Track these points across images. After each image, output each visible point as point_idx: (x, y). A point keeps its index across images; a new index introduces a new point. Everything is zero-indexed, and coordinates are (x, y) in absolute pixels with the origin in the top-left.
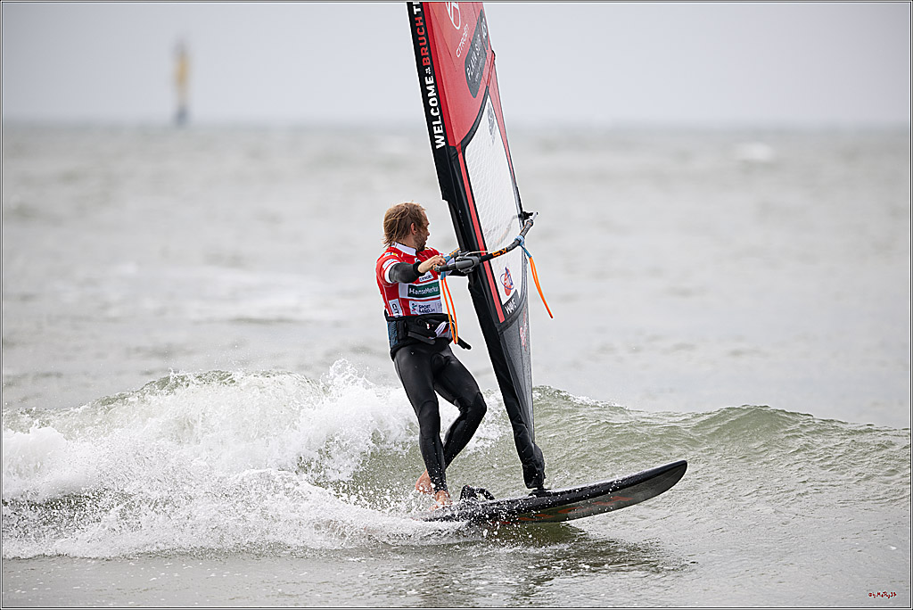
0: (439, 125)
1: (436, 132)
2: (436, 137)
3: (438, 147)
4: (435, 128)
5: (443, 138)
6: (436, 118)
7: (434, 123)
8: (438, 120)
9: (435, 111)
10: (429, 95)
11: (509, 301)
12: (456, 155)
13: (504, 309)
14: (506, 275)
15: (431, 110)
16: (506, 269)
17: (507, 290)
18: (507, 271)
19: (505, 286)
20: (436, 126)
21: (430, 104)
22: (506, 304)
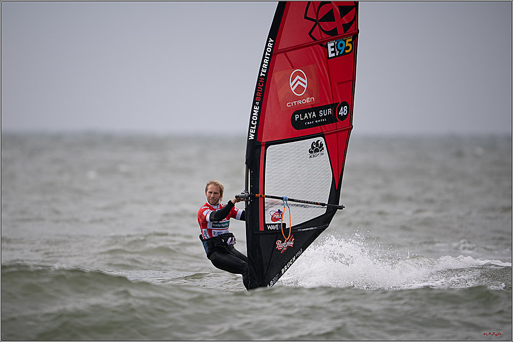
0: (254, 129)
1: (251, 132)
2: (250, 134)
3: (250, 139)
5: (253, 136)
6: (253, 126)
7: (251, 127)
9: (254, 122)
10: (254, 114)
11: (273, 224)
12: (259, 147)
13: (265, 225)
14: (277, 212)
15: (253, 121)
16: (279, 210)
17: (273, 219)
18: (279, 211)
19: (272, 216)
20: (252, 129)
21: (253, 119)
22: (269, 225)
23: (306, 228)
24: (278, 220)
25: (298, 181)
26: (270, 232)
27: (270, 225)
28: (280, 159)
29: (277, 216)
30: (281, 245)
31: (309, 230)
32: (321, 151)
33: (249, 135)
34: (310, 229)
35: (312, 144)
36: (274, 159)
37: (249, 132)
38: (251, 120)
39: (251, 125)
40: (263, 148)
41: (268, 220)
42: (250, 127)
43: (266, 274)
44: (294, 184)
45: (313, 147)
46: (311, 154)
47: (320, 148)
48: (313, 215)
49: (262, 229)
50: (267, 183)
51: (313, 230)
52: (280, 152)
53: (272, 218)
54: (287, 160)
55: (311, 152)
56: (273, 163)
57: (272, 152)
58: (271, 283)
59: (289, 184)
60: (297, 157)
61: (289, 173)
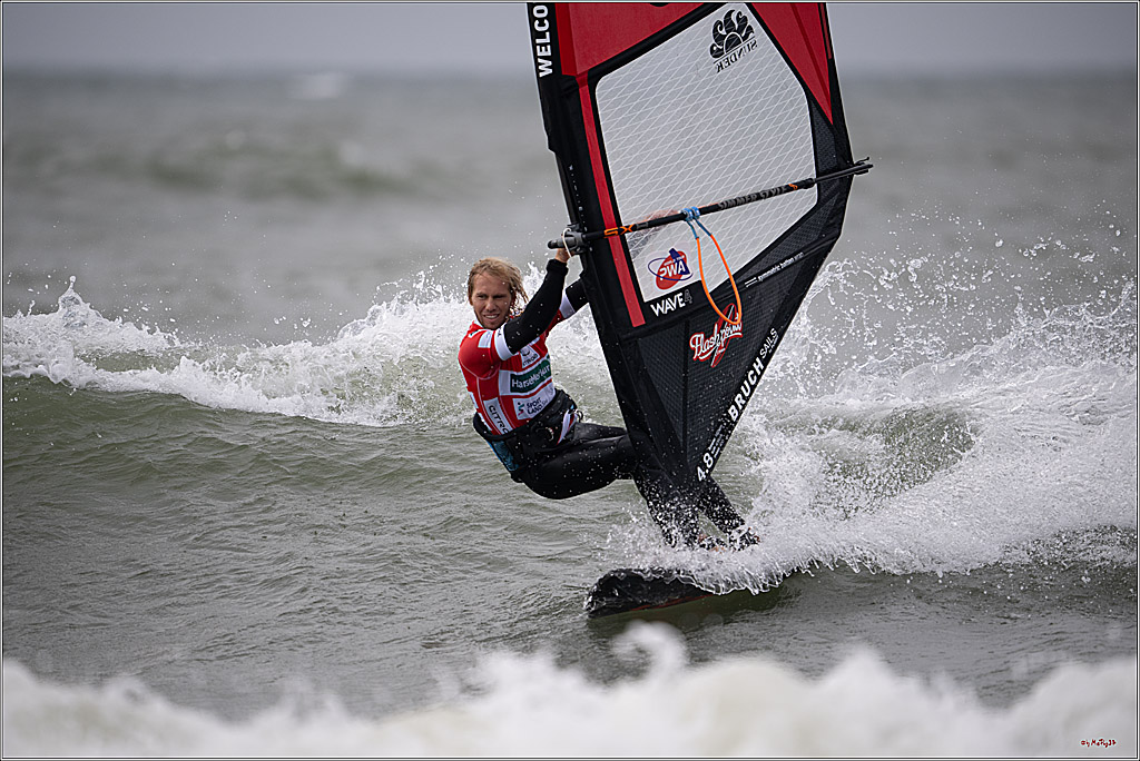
0: (545, 45)
2: (540, 61)
4: (538, 47)
5: (550, 63)
6: (542, 35)
7: (538, 41)
8: (545, 37)
9: (542, 24)
11: (665, 297)
12: (574, 89)
13: (646, 307)
14: (667, 260)
15: (537, 22)
16: (672, 251)
17: (663, 282)
18: (674, 254)
19: (658, 276)
20: (541, 45)
21: (536, 14)
22: (654, 302)
23: (770, 268)
24: (676, 279)
25: (705, 149)
26: (663, 322)
27: (659, 300)
28: (637, 107)
29: (672, 271)
30: (704, 346)
31: (782, 270)
32: (745, 38)
33: (537, 64)
34: (783, 265)
35: (715, 30)
36: (622, 111)
37: (536, 57)
38: (532, 19)
39: (536, 35)
40: (584, 90)
41: (650, 291)
42: (533, 41)
43: (685, 442)
44: (695, 162)
45: (719, 38)
46: (720, 59)
47: (740, 31)
48: (780, 223)
49: (638, 320)
50: (619, 188)
51: (792, 264)
52: (633, 86)
53: (658, 280)
54: (655, 102)
55: (716, 54)
56: (621, 124)
57: (613, 93)
58: (707, 459)
59: (679, 167)
60: (681, 84)
61: (671, 136)
